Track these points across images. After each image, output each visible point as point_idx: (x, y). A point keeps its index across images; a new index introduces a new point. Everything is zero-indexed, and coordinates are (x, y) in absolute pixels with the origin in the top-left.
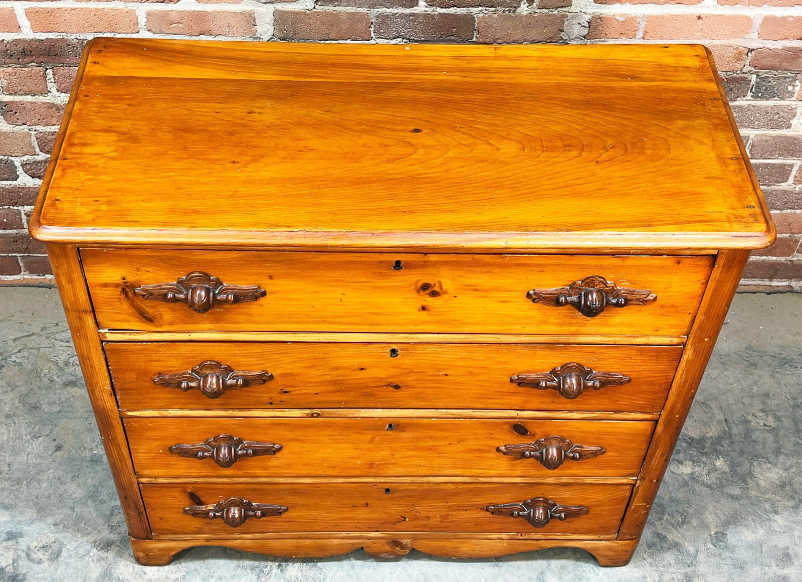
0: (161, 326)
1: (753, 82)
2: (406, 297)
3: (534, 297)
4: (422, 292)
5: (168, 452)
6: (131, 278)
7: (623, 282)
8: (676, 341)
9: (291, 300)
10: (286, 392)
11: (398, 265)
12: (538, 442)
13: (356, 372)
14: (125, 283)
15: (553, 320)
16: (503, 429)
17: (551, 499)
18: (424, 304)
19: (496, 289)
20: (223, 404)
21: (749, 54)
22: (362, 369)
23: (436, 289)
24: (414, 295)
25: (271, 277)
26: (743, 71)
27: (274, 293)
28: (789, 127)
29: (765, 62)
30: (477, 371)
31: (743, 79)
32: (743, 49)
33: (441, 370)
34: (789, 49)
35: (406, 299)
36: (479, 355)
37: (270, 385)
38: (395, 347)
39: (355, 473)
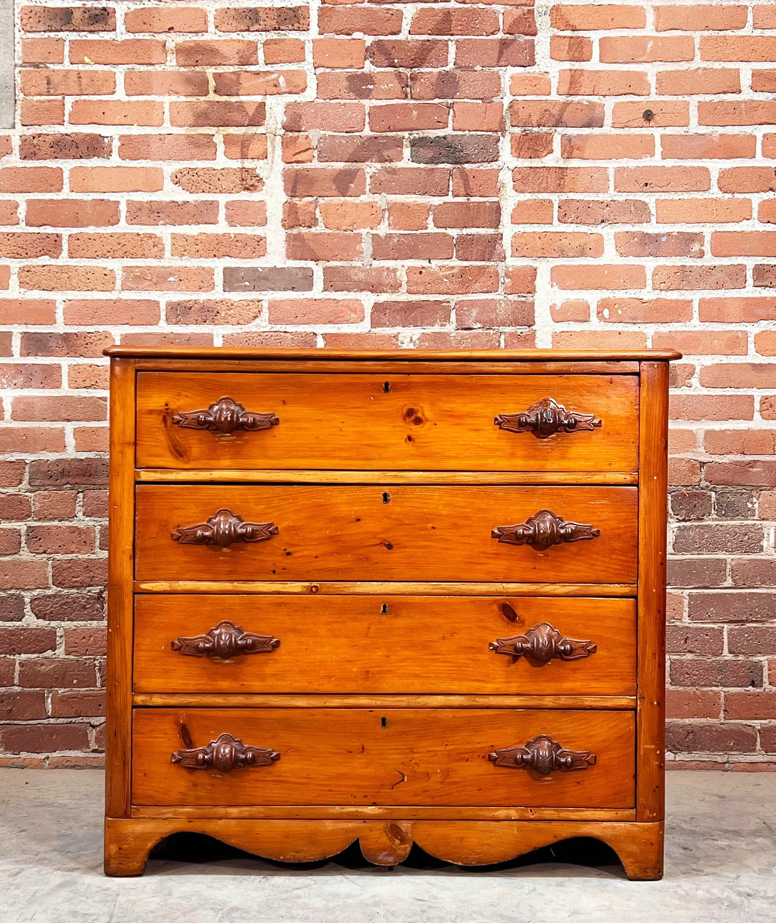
0: (189, 461)
1: (713, 500)
2: (395, 424)
3: (501, 423)
4: (407, 419)
7: (570, 405)
8: (629, 478)
9: (300, 429)
10: (289, 554)
11: (387, 388)
12: (529, 633)
13: (352, 524)
14: (167, 409)
15: (520, 452)
16: (493, 611)
18: (410, 433)
19: (468, 415)
20: (230, 572)
21: (702, 470)
22: (358, 520)
23: (419, 415)
24: (402, 423)
25: (284, 403)
26: (701, 485)
27: (286, 421)
28: (761, 550)
30: (461, 522)
32: (695, 463)
33: (428, 521)
34: (736, 463)
35: (394, 427)
36: (461, 499)
37: (275, 542)
38: (386, 489)
39: (350, 687)
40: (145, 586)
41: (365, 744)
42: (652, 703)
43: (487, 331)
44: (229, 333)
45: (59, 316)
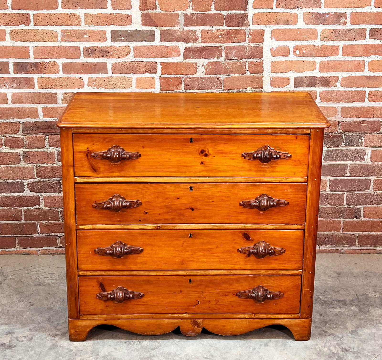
0: (99, 174)
1: (344, 138)
2: (195, 157)
3: (245, 156)
4: (201, 154)
5: (94, 253)
6: (90, 149)
7: (277, 148)
8: (303, 180)
9: (150, 159)
10: (146, 213)
11: (191, 140)
12: (255, 245)
13: (175, 200)
14: (88, 151)
15: (253, 169)
16: (239, 236)
17: (266, 287)
18: (202, 160)
19: (230, 152)
20: (120, 221)
21: (339, 125)
22: (178, 198)
23: (207, 152)
24: (198, 156)
25: (143, 147)
26: (338, 132)
27: (144, 155)
28: (364, 160)
29: (346, 128)
30: (225, 199)
31: (339, 136)
32: (336, 122)
33: (210, 198)
34: (355, 122)
35: (195, 158)
36: (226, 189)
37: (140, 208)
38: (191, 185)
39: (176, 267)
40: (81, 227)
41: (182, 290)
42: (309, 273)
43: (240, 61)
44: (115, 62)
45: (31, 54)
